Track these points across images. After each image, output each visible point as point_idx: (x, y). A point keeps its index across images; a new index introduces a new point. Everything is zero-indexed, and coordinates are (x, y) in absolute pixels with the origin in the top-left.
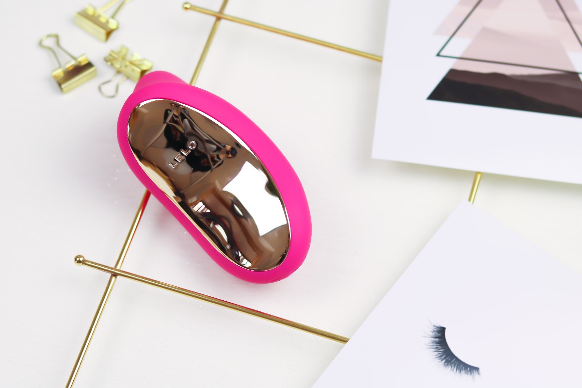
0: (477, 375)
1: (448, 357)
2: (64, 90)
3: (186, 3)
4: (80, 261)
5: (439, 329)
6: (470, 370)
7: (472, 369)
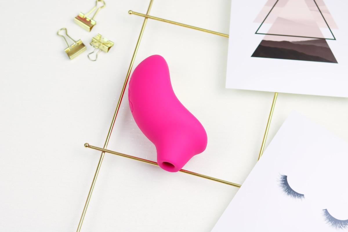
0: (303, 198)
1: (289, 190)
2: (71, 58)
3: (130, 11)
4: (87, 146)
5: (284, 177)
6: (300, 196)
7: (300, 195)
